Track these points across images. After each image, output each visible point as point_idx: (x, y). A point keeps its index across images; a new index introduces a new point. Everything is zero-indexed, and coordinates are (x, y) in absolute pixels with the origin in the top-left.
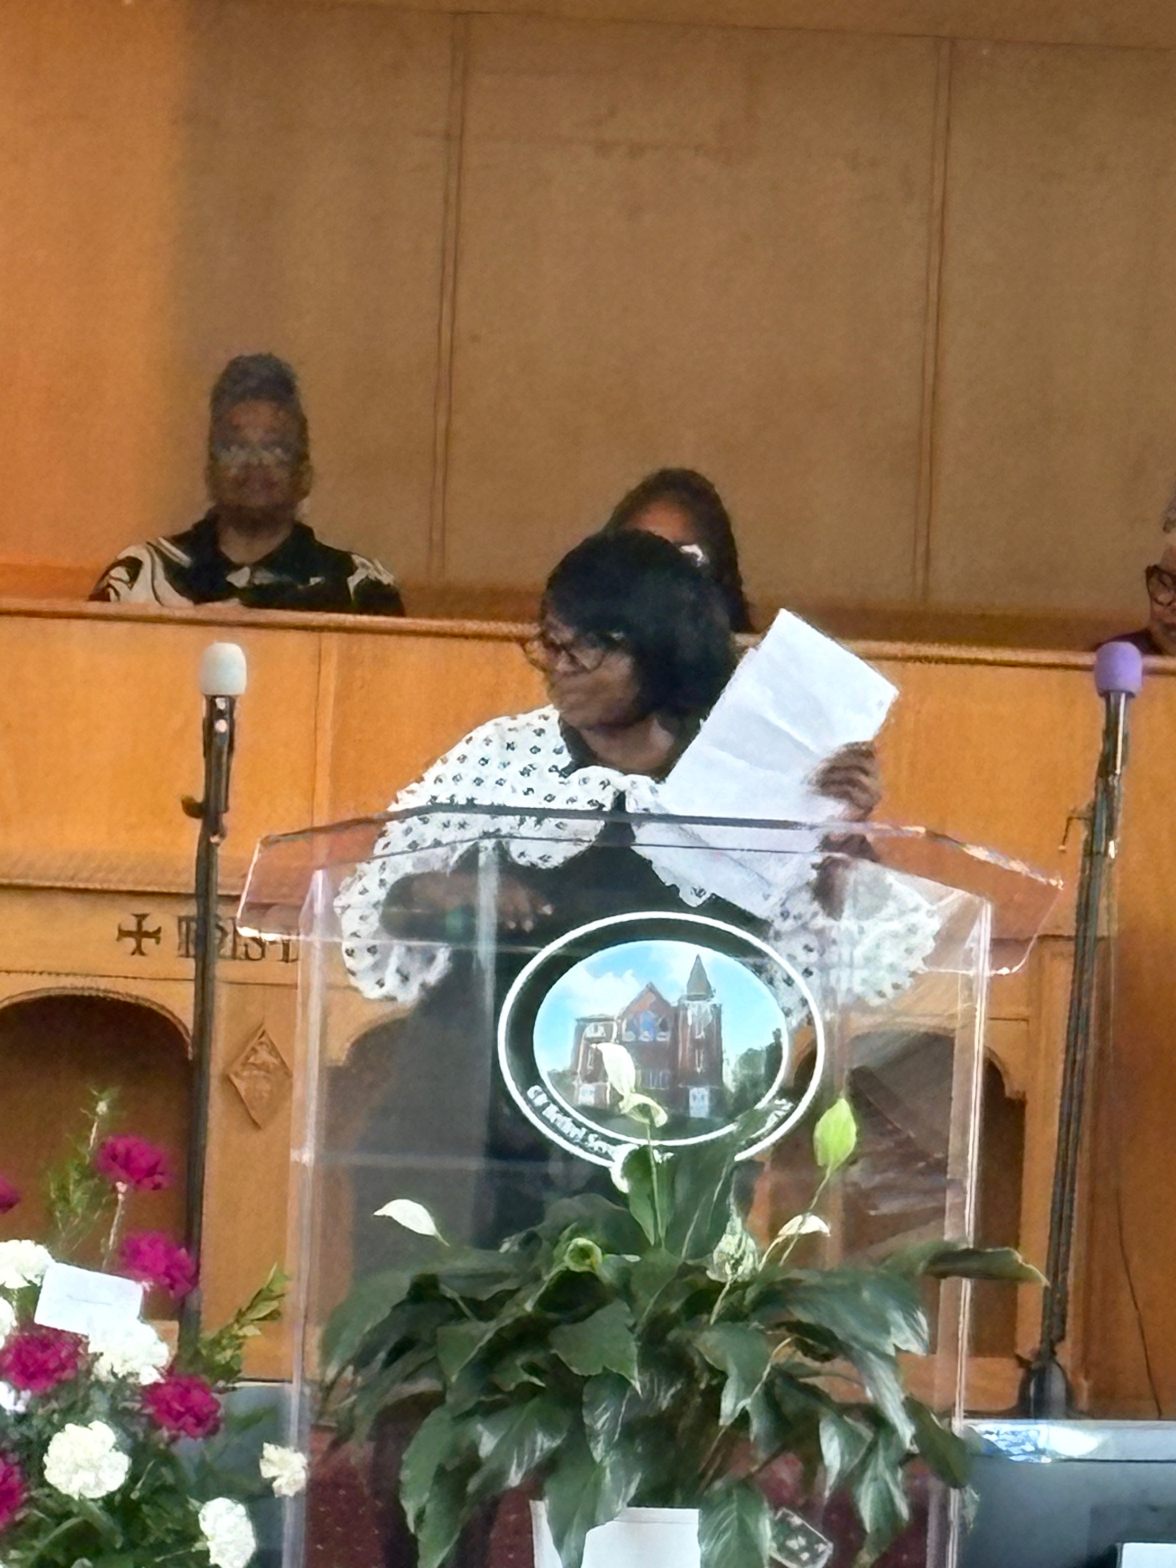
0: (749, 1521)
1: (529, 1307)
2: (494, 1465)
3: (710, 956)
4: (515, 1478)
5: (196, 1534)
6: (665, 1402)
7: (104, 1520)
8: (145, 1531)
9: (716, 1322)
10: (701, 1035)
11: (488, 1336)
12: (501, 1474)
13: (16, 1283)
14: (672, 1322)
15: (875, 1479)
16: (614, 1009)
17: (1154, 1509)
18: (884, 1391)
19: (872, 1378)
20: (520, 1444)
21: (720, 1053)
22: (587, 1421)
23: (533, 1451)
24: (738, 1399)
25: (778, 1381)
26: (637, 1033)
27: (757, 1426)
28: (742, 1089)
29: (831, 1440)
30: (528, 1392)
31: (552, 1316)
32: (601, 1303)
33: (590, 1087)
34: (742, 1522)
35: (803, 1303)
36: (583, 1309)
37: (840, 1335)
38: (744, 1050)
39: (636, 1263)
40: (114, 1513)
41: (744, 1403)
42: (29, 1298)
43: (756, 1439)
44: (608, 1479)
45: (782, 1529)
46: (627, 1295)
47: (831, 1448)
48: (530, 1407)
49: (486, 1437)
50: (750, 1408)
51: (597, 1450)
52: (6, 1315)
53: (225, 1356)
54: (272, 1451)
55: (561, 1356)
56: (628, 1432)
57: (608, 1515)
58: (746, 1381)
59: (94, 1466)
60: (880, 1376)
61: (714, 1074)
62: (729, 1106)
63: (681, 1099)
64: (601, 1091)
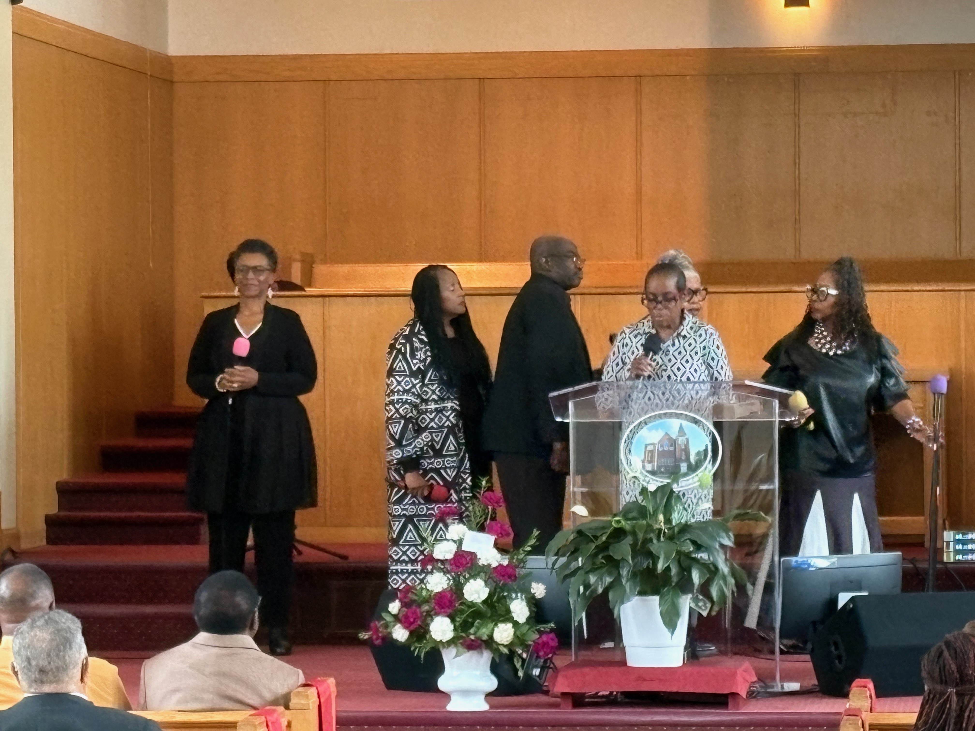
2: (592, 588)
3: (685, 423)
5: (508, 611)
7: (483, 608)
10: (683, 447)
11: (593, 548)
13: (456, 538)
15: (716, 586)
16: (656, 441)
17: (851, 582)
18: (718, 558)
20: (602, 581)
21: (689, 452)
22: (621, 572)
23: (605, 582)
24: (664, 564)
26: (663, 447)
27: (674, 571)
28: (696, 463)
29: (696, 574)
30: (602, 565)
31: (611, 541)
32: (626, 536)
33: (650, 465)
34: (673, 600)
35: (692, 532)
36: (621, 538)
38: (696, 451)
39: (639, 523)
40: (485, 606)
41: (666, 565)
42: (460, 542)
43: (674, 575)
44: (628, 590)
45: (695, 600)
46: (634, 533)
47: (696, 577)
48: (604, 570)
49: (592, 579)
50: (671, 566)
51: (624, 581)
52: (453, 547)
53: (521, 556)
54: (534, 585)
55: (612, 554)
56: (634, 575)
57: (629, 600)
58: (667, 558)
59: (478, 593)
60: (716, 553)
61: (688, 459)
62: (693, 469)
63: (678, 467)
64: (653, 466)
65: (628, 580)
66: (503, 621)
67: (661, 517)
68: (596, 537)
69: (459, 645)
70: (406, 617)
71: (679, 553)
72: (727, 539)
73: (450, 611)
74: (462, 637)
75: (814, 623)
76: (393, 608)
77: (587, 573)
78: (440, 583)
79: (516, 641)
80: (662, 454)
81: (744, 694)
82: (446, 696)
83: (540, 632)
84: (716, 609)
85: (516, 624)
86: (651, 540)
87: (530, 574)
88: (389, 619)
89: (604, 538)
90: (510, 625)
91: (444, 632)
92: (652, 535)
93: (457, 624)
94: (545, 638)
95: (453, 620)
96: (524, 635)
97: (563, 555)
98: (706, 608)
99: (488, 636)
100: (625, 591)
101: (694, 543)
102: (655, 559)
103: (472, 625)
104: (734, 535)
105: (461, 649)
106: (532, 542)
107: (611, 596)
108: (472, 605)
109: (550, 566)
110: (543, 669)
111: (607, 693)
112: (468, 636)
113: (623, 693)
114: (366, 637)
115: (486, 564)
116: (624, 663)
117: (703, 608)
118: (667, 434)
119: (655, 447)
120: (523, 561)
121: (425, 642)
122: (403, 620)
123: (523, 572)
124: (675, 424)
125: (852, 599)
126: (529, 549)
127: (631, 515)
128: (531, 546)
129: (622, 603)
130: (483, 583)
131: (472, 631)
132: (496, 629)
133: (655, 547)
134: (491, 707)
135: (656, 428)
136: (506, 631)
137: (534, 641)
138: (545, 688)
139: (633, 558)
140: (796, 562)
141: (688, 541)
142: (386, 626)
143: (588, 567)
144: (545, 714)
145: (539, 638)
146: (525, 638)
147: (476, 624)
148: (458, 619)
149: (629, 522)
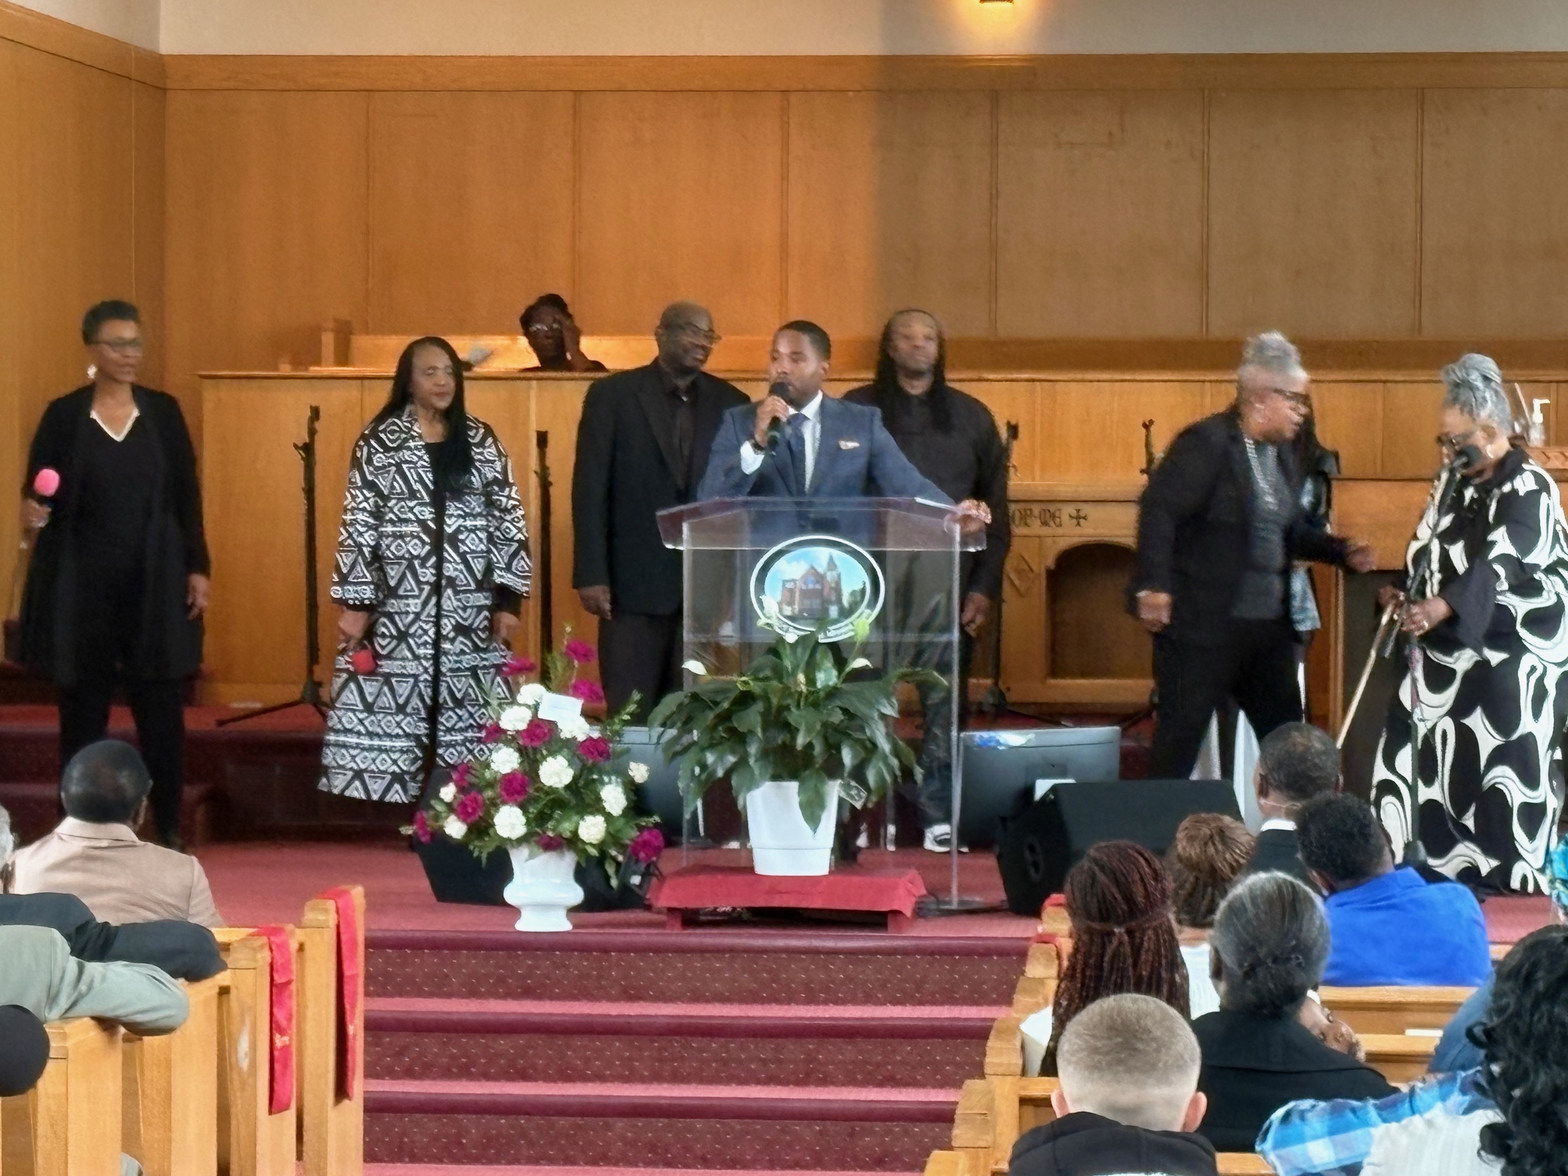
0: (819, 785)
2: (710, 770)
3: (836, 553)
4: (720, 773)
5: (599, 800)
7: (566, 795)
8: (583, 800)
10: (833, 585)
11: (715, 716)
12: (714, 772)
13: (531, 702)
15: (874, 767)
16: (798, 577)
17: (1053, 766)
18: (876, 731)
19: (870, 728)
20: (722, 761)
21: (841, 592)
22: (747, 749)
23: (728, 762)
24: (805, 738)
25: (827, 729)
26: (807, 585)
27: (818, 749)
28: (851, 605)
29: (848, 753)
30: (724, 739)
31: (735, 708)
32: (755, 702)
33: (790, 608)
34: (816, 786)
35: (840, 698)
36: (747, 704)
38: (850, 590)
39: (774, 685)
40: (569, 792)
41: (808, 740)
42: (536, 708)
43: (818, 754)
44: (757, 772)
45: (846, 787)
46: (766, 699)
48: (727, 745)
49: (710, 758)
50: (814, 742)
51: (752, 761)
52: (527, 715)
53: (617, 727)
54: (633, 765)
55: (736, 725)
56: (765, 754)
57: (757, 786)
58: (809, 731)
59: (558, 775)
60: (873, 726)
61: (839, 601)
62: (846, 613)
63: (826, 611)
64: (793, 610)
66: (592, 813)
67: (801, 678)
68: (716, 704)
69: (533, 844)
70: (464, 805)
71: (825, 725)
72: (888, 707)
73: (520, 799)
74: (538, 834)
75: (1004, 819)
76: (446, 794)
77: (703, 750)
78: (508, 761)
79: (610, 839)
80: (805, 594)
81: (908, 913)
82: (515, 912)
83: (641, 828)
84: (874, 799)
85: (608, 817)
86: (787, 708)
87: (628, 751)
88: (440, 808)
89: (726, 705)
90: (600, 820)
91: (513, 827)
92: (789, 701)
93: (531, 816)
94: (646, 835)
95: (525, 812)
96: (619, 831)
97: (671, 727)
98: (860, 797)
99: (571, 832)
100: (753, 774)
101: (845, 711)
102: (792, 731)
103: (550, 817)
104: (897, 700)
105: (536, 849)
106: (632, 708)
107: (734, 781)
108: (552, 790)
109: (655, 740)
110: (643, 876)
111: (728, 909)
112: (544, 833)
113: (749, 909)
114: (410, 832)
115: (569, 736)
116: (751, 869)
117: (857, 798)
118: (813, 568)
119: (795, 584)
120: (618, 734)
121: (487, 839)
122: (459, 809)
123: (619, 747)
124: (821, 556)
125: (1054, 789)
126: (626, 717)
127: (761, 675)
128: (631, 714)
129: (749, 789)
130: (566, 763)
131: (550, 825)
132: (581, 823)
133: (794, 716)
134: (575, 926)
135: (797, 559)
136: (594, 825)
137: (632, 840)
138: (647, 903)
139: (765, 730)
140: (981, 737)
141: (838, 710)
142: (437, 817)
143: (705, 742)
144: (645, 936)
145: (638, 837)
146: (620, 835)
147: (556, 816)
148: (531, 810)
149: (760, 684)
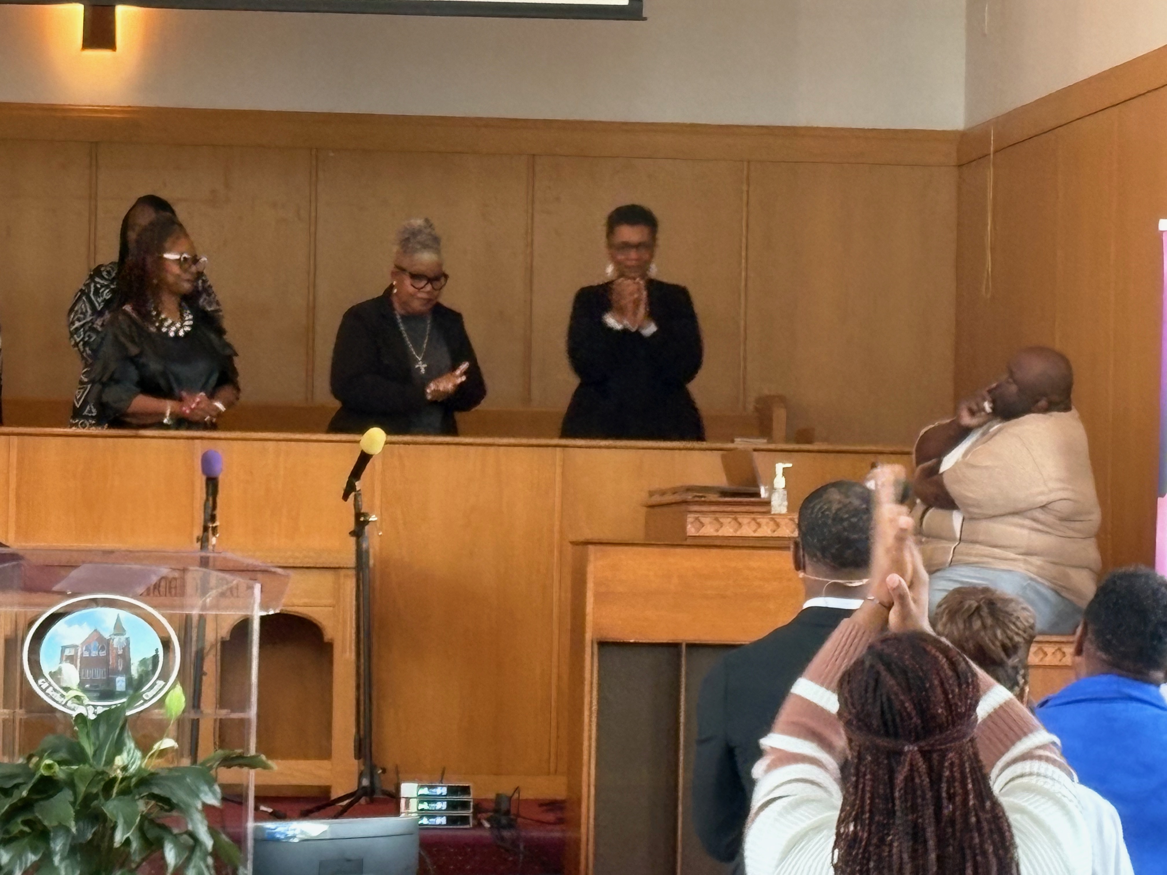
1: (24, 794)
6: (89, 836)
9: (116, 796)
11: (6, 807)
14: (96, 796)
15: (194, 867)
17: (349, 860)
18: (197, 824)
19: (192, 820)
22: (52, 845)
23: (26, 864)
24: (123, 834)
25: (146, 823)
29: (170, 850)
30: (22, 834)
31: (35, 797)
32: (60, 790)
35: (157, 785)
36: (51, 793)
37: (174, 801)
39: (77, 769)
41: (126, 836)
43: (135, 851)
47: (171, 855)
48: (25, 842)
49: (5, 856)
50: (131, 838)
51: (56, 860)
55: (38, 817)
58: (128, 825)
65: (62, 859)
68: (8, 791)
71: (142, 819)
72: (210, 794)
89: (24, 792)
102: (109, 825)
104: (221, 788)
133: (108, 808)
139: (77, 824)
